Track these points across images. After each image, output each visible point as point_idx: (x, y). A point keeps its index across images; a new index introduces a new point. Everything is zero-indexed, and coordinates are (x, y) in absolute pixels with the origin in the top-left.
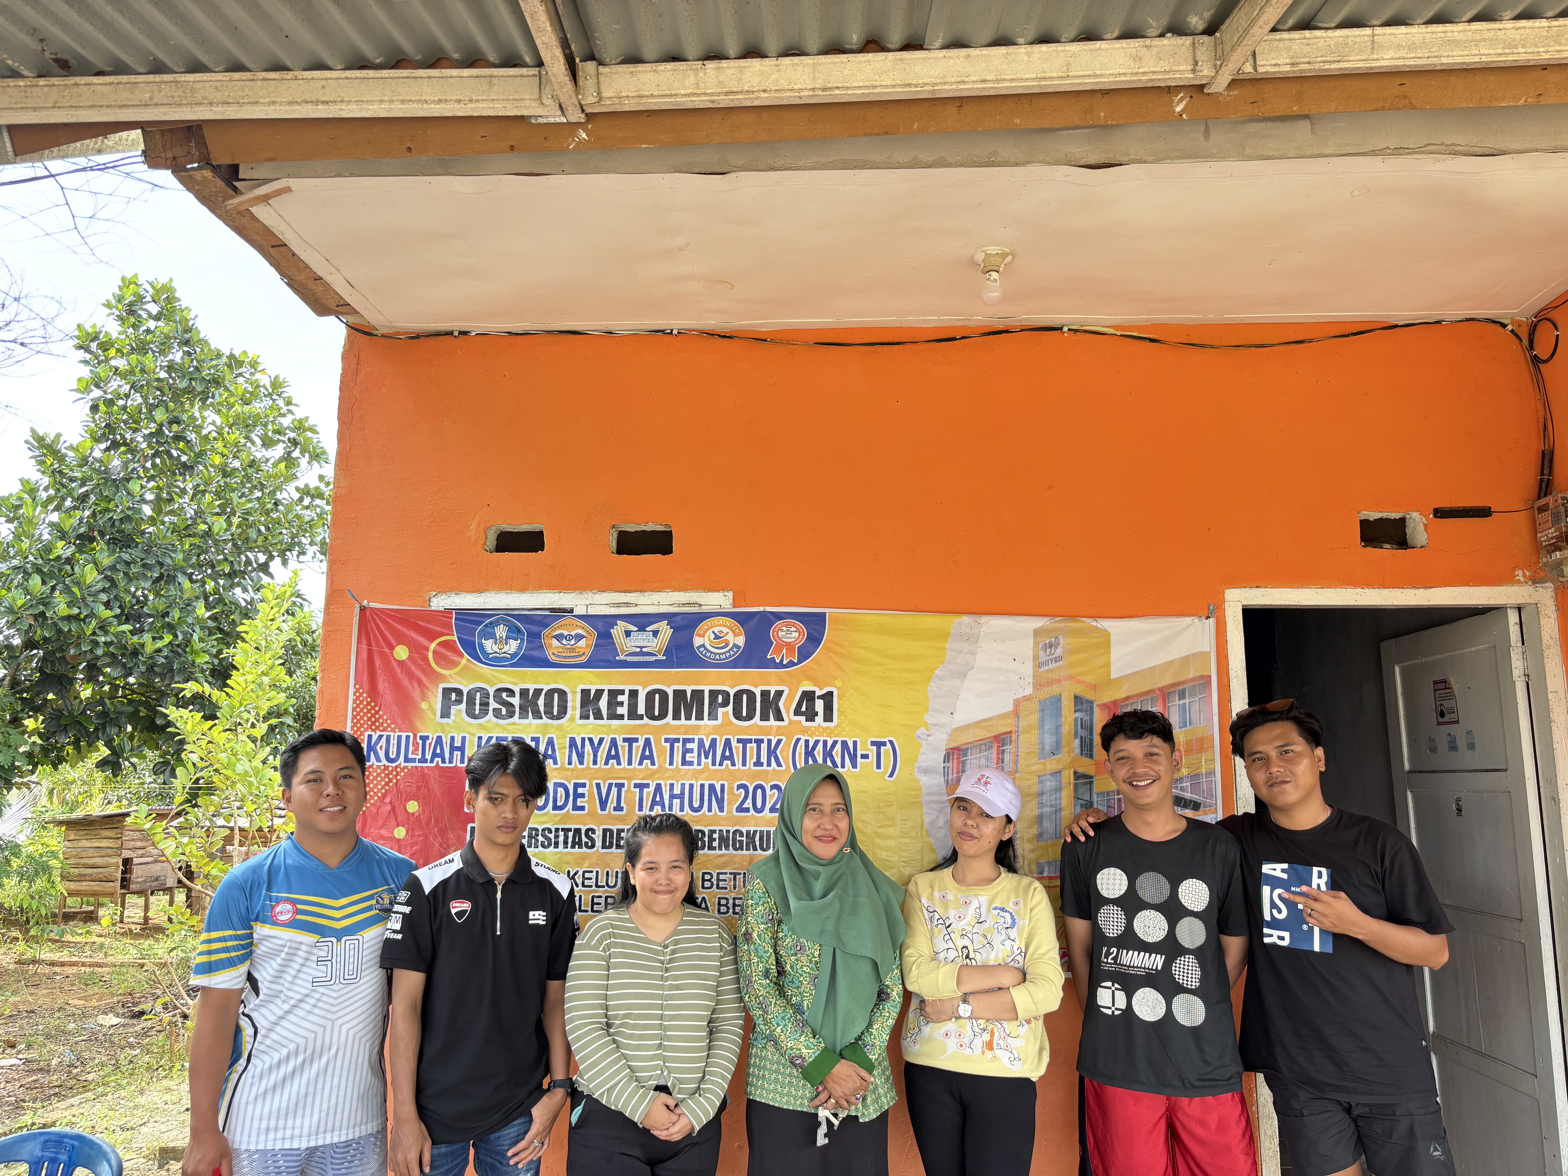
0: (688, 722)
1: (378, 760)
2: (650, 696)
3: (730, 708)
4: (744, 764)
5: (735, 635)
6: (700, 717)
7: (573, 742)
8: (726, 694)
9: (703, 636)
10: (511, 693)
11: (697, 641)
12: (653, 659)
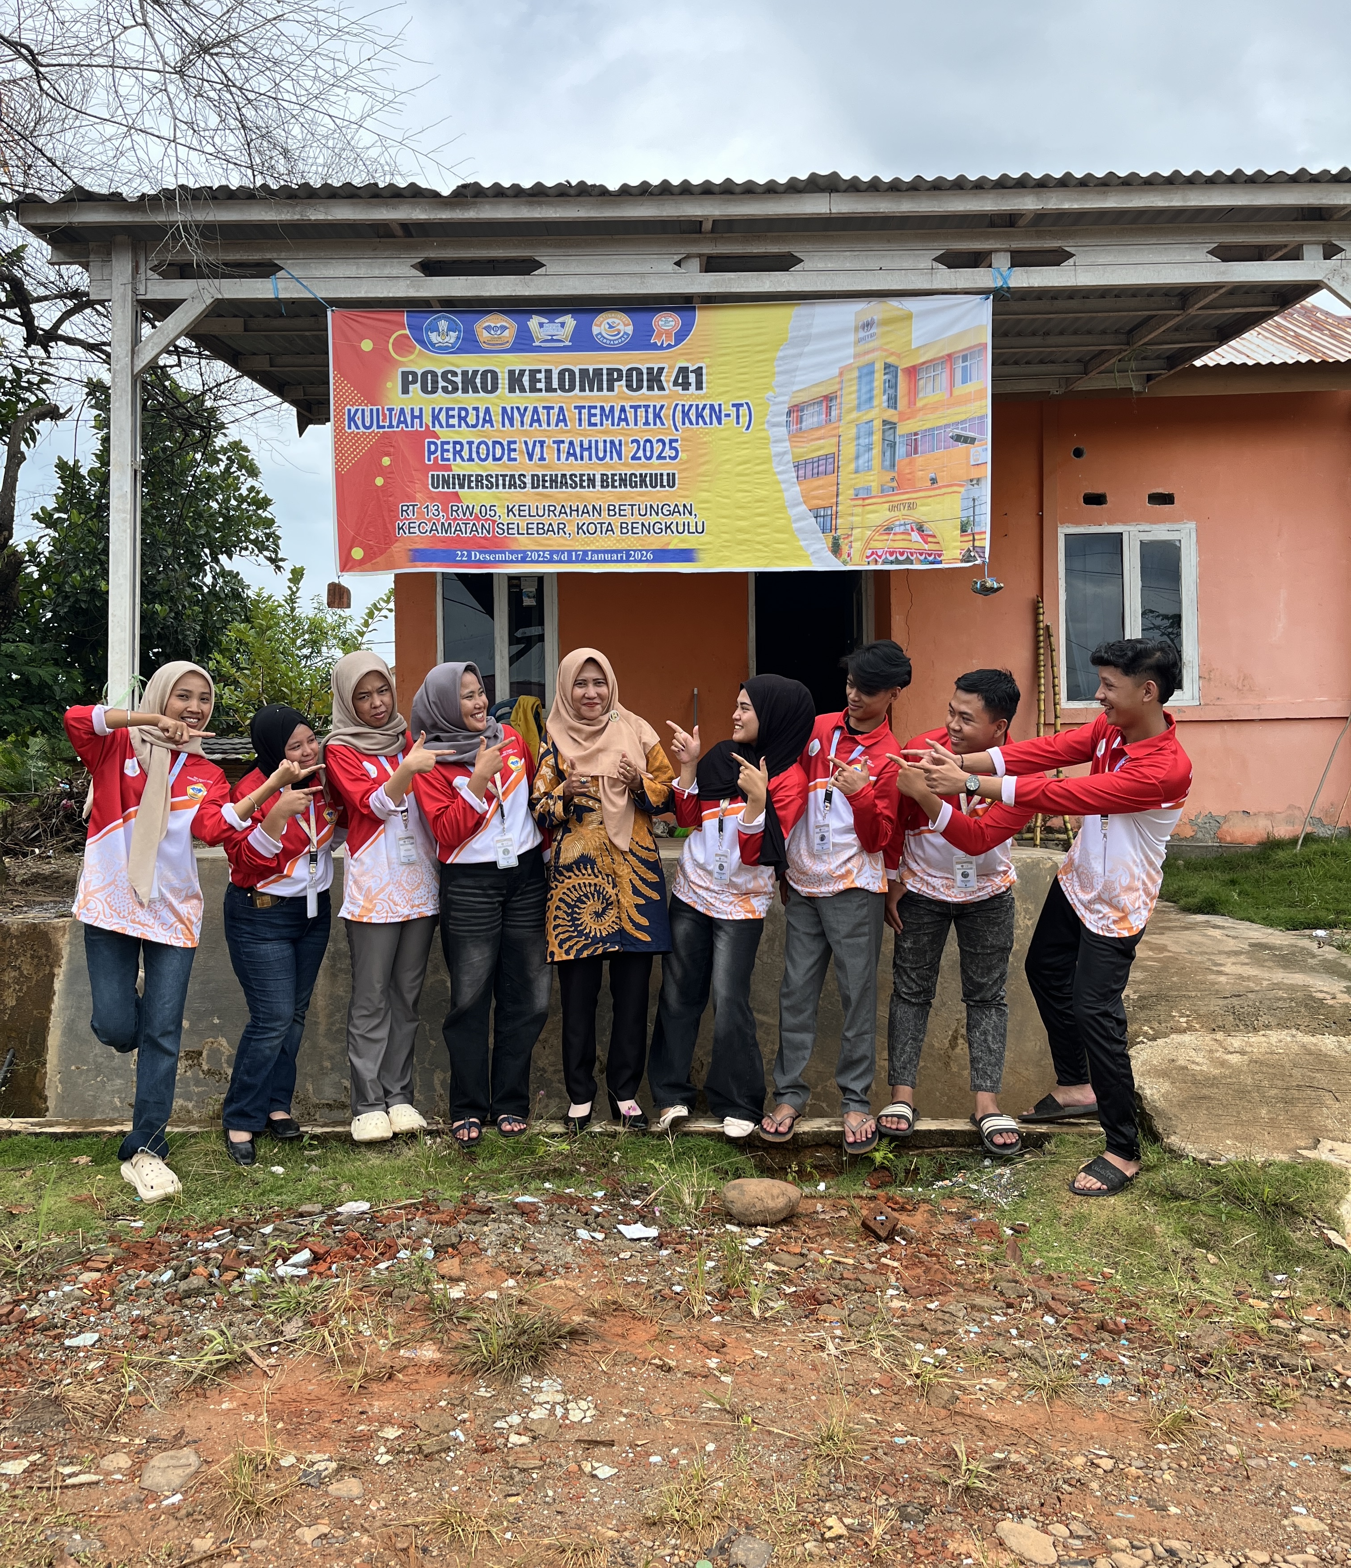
0: (591, 394)
1: (358, 428)
2: (562, 373)
3: (623, 382)
4: (636, 424)
5: (625, 325)
6: (600, 389)
7: (504, 409)
8: (619, 371)
9: (600, 326)
10: (455, 374)
11: (595, 330)
12: (562, 344)
